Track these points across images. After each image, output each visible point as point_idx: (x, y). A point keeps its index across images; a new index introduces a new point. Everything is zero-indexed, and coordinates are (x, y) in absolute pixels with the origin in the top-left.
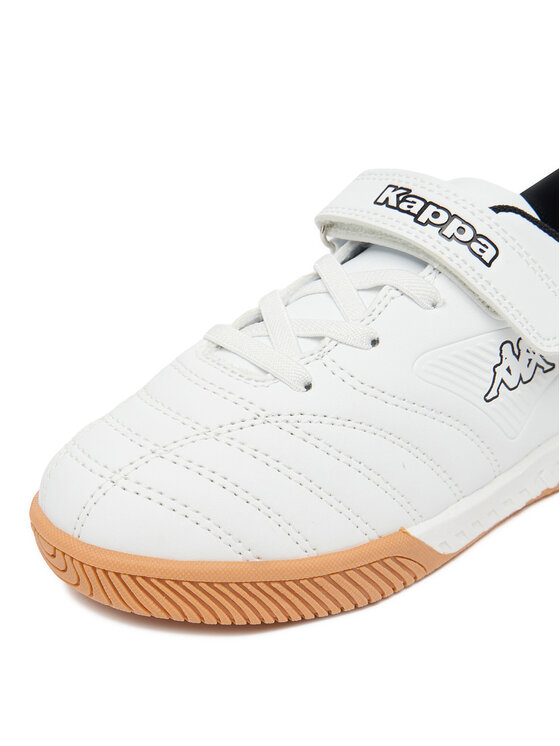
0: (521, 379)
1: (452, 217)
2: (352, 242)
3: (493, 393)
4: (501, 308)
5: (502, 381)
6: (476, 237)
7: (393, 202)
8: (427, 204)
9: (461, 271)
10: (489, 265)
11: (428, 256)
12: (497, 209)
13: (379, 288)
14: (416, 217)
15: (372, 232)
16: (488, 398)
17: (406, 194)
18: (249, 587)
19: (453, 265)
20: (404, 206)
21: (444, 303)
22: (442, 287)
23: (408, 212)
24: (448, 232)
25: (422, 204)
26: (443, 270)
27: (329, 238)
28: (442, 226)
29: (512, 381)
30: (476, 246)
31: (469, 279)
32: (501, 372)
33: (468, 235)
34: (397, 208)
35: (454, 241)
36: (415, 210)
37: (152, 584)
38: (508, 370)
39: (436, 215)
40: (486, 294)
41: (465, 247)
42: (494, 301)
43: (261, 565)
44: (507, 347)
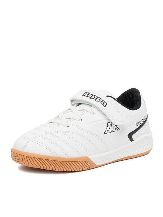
0: (112, 130)
1: (98, 97)
2: (77, 104)
3: (106, 132)
4: (107, 115)
5: (108, 130)
6: (103, 101)
7: (86, 95)
8: (93, 95)
9: (99, 108)
10: (105, 106)
11: (93, 105)
12: (107, 96)
13: (82, 110)
14: (91, 98)
15: (82, 101)
16: (105, 133)
17: (89, 94)
18: (56, 161)
19: (98, 106)
20: (88, 96)
21: (96, 113)
22: (95, 110)
23: (89, 97)
24: (97, 100)
25: (92, 95)
26: (95, 107)
27: (72, 104)
28: (96, 99)
29: (110, 131)
30: (102, 103)
31: (101, 109)
32: (108, 128)
33: (101, 100)
34: (87, 96)
35: (98, 102)
36: (90, 97)
37: (37, 159)
38: (109, 128)
39: (95, 97)
40: (104, 112)
41: (100, 103)
42: (106, 113)
43: (58, 158)
44: (109, 123)
